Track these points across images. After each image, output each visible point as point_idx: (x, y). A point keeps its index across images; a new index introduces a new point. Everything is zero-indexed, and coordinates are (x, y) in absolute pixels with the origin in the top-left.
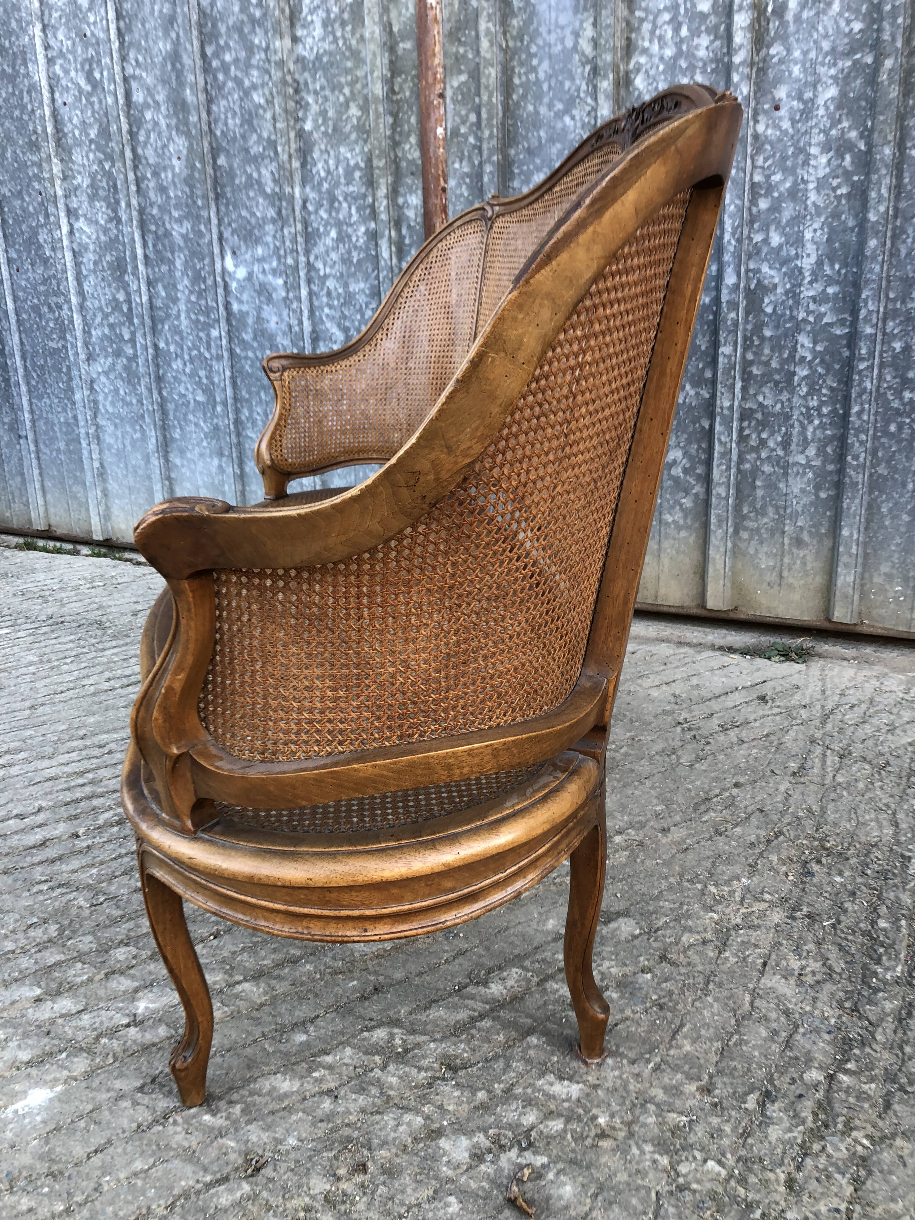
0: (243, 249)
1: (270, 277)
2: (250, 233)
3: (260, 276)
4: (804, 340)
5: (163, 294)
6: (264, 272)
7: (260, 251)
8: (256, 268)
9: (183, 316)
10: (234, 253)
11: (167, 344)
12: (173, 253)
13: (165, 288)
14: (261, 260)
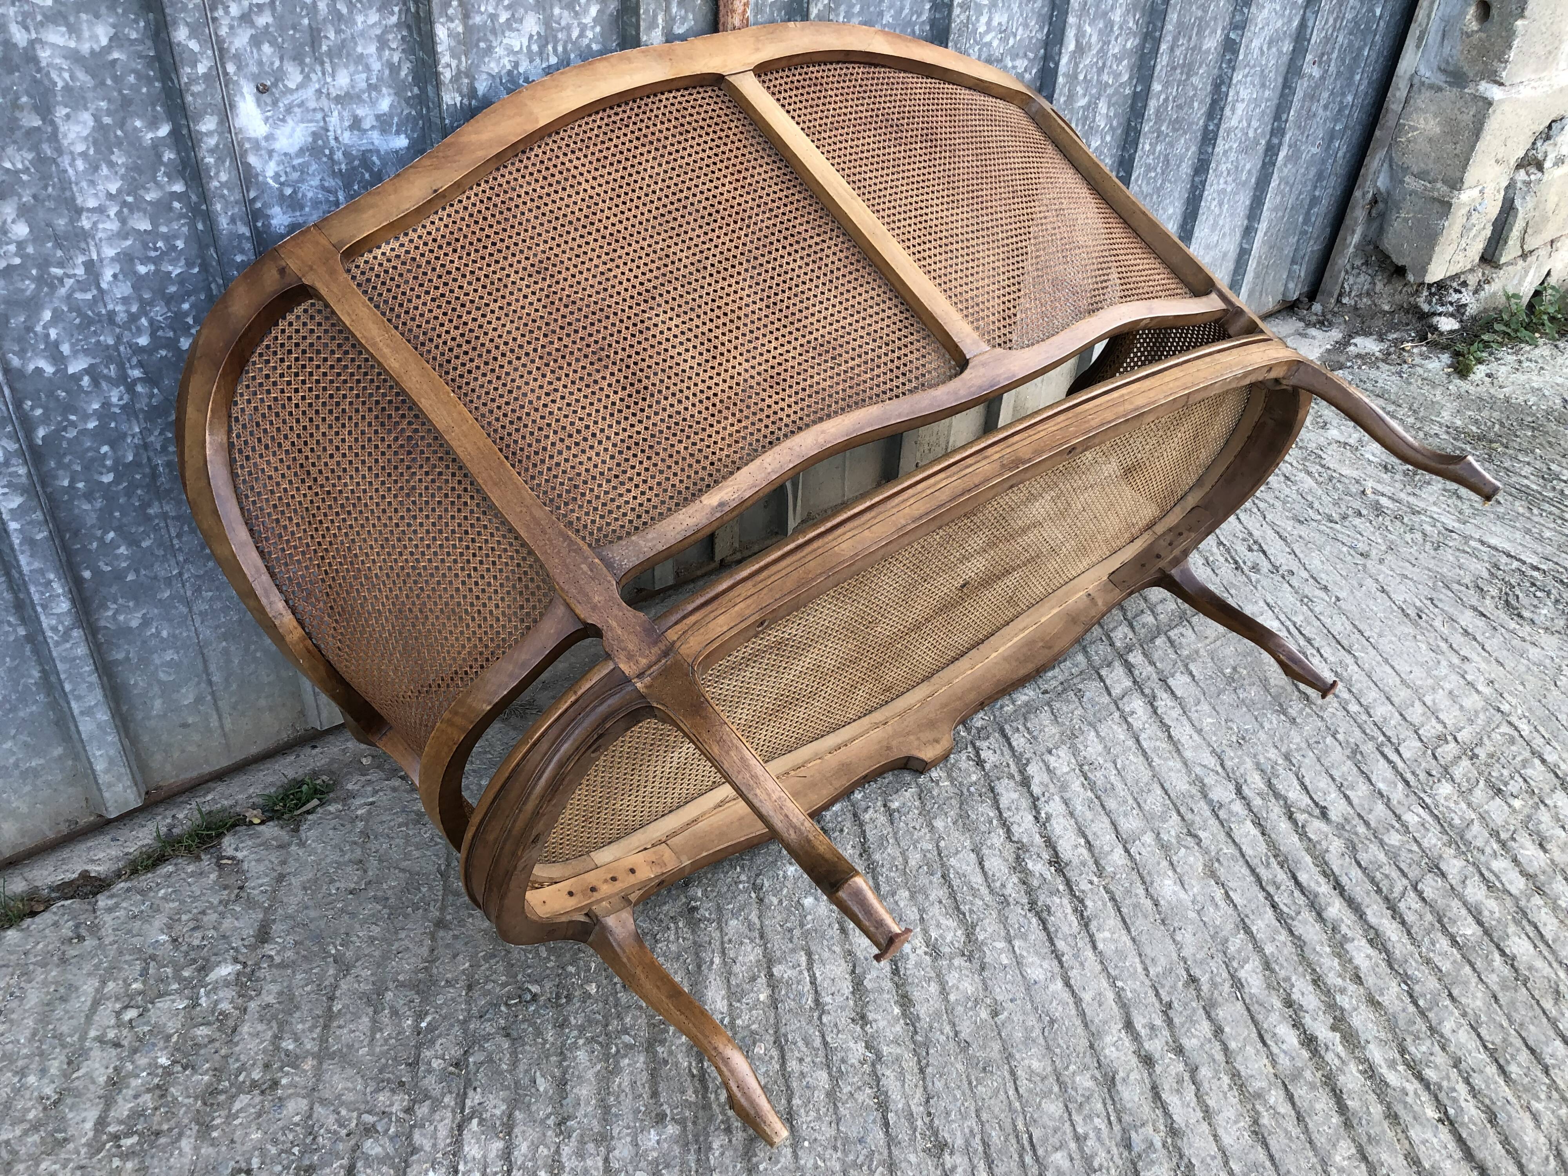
0: (294, 77)
1: (375, 135)
2: (315, 36)
3: (346, 137)
4: (1102, 106)
5: (21, 230)
6: (356, 124)
7: (342, 80)
8: (334, 120)
9: (108, 274)
10: (262, 90)
11: (58, 358)
12: (44, 110)
13: (24, 212)
14: (344, 99)
